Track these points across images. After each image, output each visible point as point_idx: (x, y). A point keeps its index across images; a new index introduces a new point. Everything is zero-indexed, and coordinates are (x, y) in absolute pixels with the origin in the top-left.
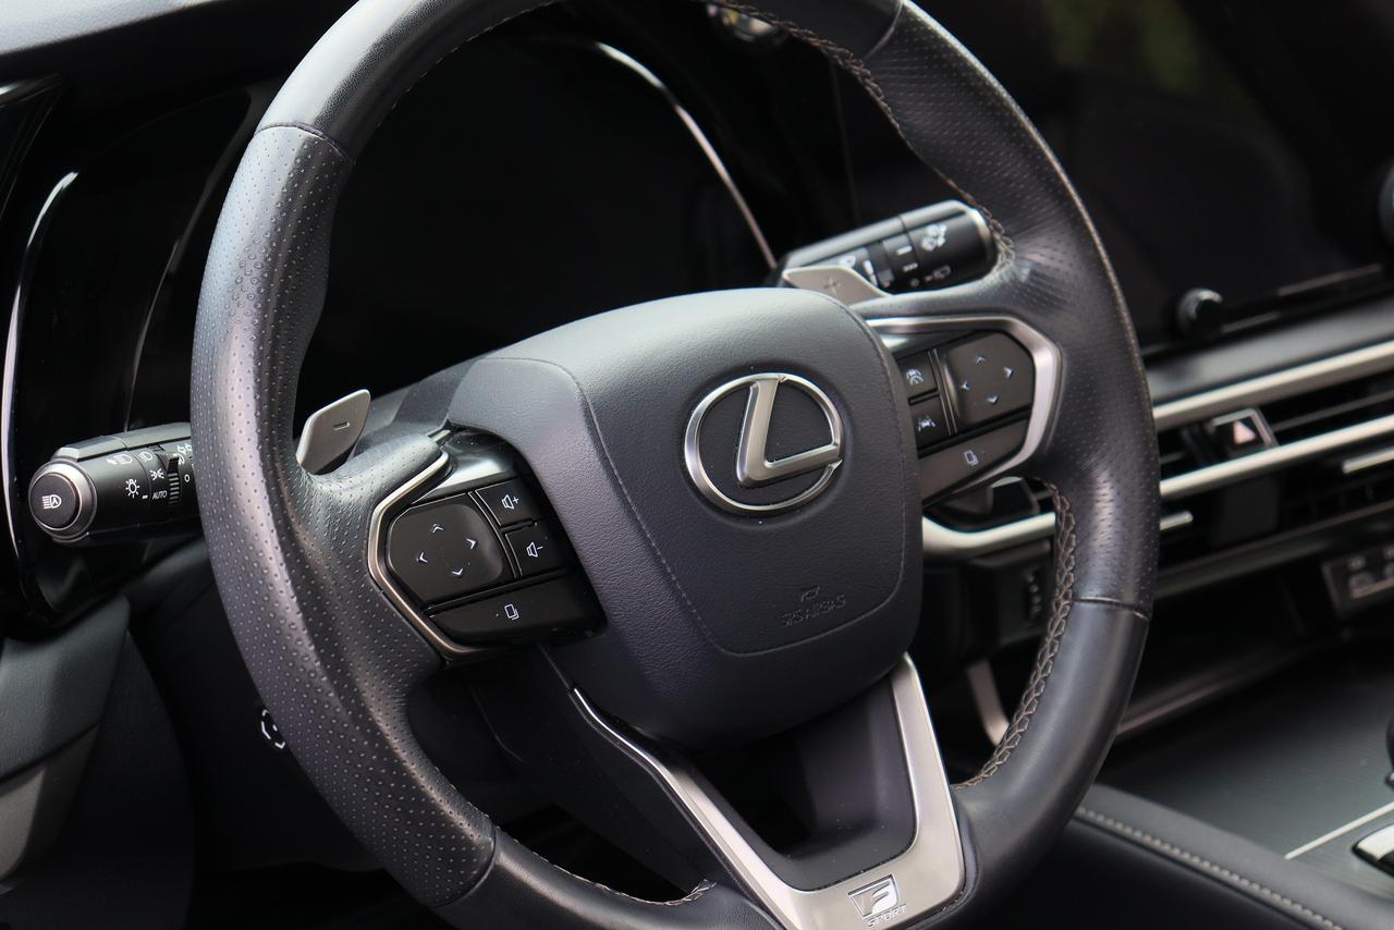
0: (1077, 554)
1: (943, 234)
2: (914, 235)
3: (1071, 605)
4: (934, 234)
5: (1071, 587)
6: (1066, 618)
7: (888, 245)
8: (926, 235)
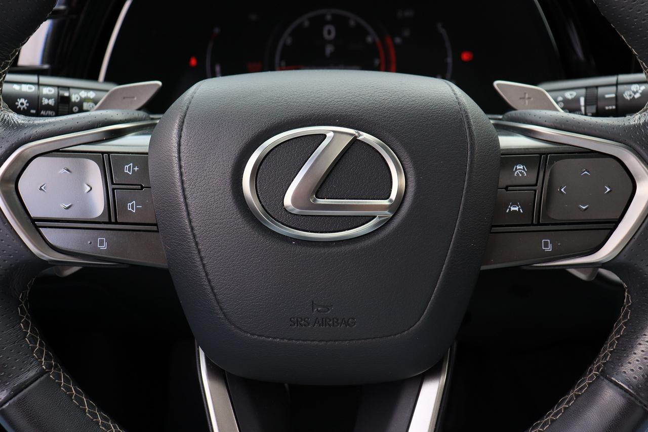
0: (620, 342)
1: (640, 91)
2: (620, 88)
3: (598, 377)
4: (635, 90)
5: (604, 364)
6: (589, 384)
7: (601, 90)
8: (630, 89)
